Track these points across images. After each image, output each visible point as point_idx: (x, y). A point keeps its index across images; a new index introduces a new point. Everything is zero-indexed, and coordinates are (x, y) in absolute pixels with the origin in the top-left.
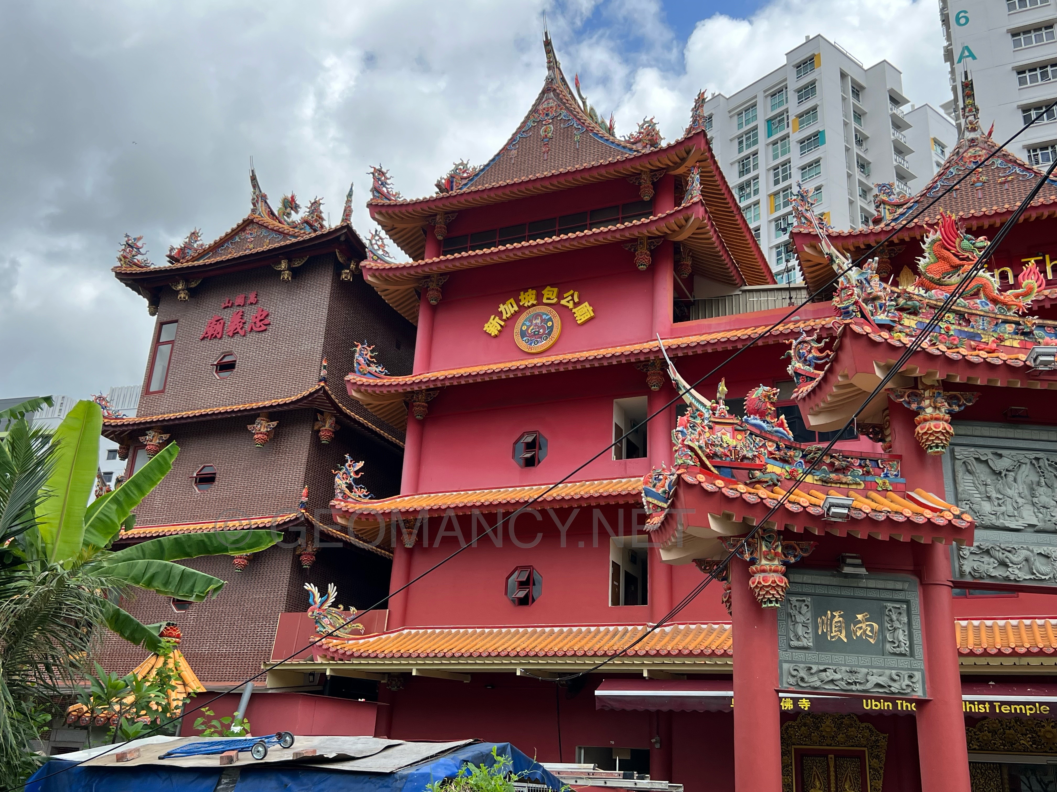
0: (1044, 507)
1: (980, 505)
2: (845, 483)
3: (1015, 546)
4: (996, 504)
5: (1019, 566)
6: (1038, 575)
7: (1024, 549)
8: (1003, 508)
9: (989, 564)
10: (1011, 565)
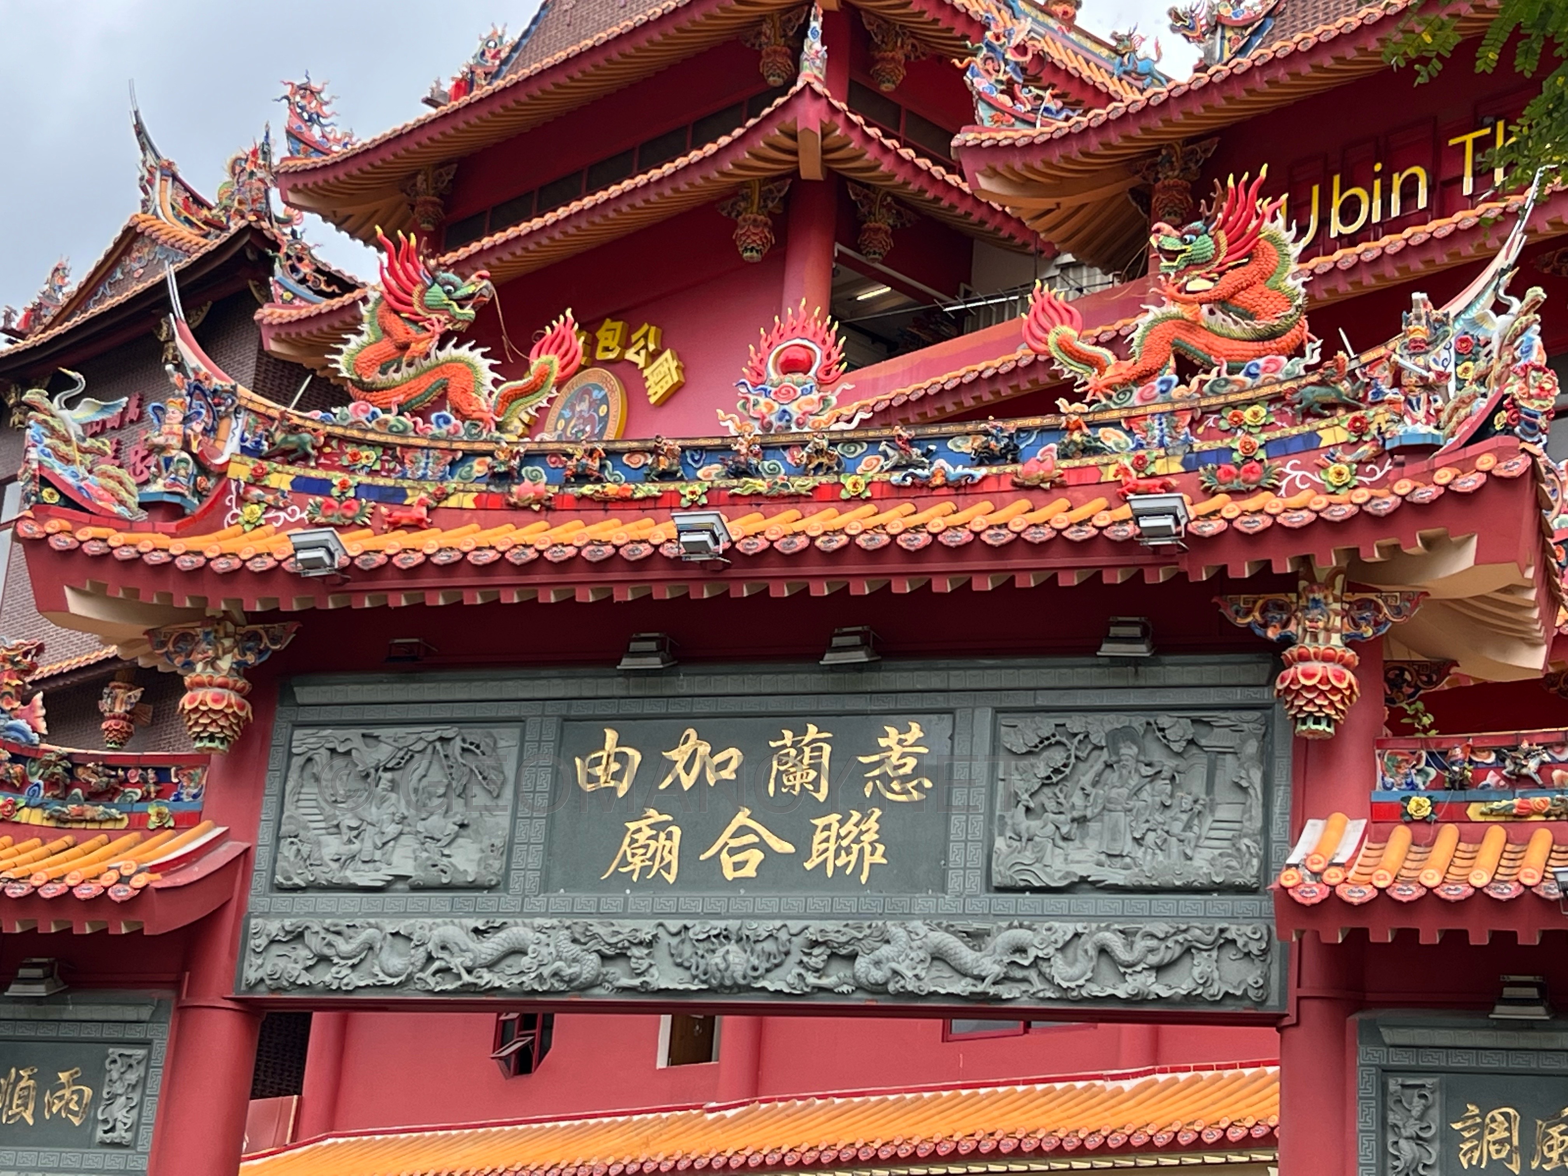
0: (432, 838)
1: (319, 844)
2: (93, 820)
3: (358, 922)
4: (345, 838)
5: (350, 962)
6: (382, 976)
7: (370, 926)
8: (356, 847)
9: (296, 962)
10: (336, 960)
